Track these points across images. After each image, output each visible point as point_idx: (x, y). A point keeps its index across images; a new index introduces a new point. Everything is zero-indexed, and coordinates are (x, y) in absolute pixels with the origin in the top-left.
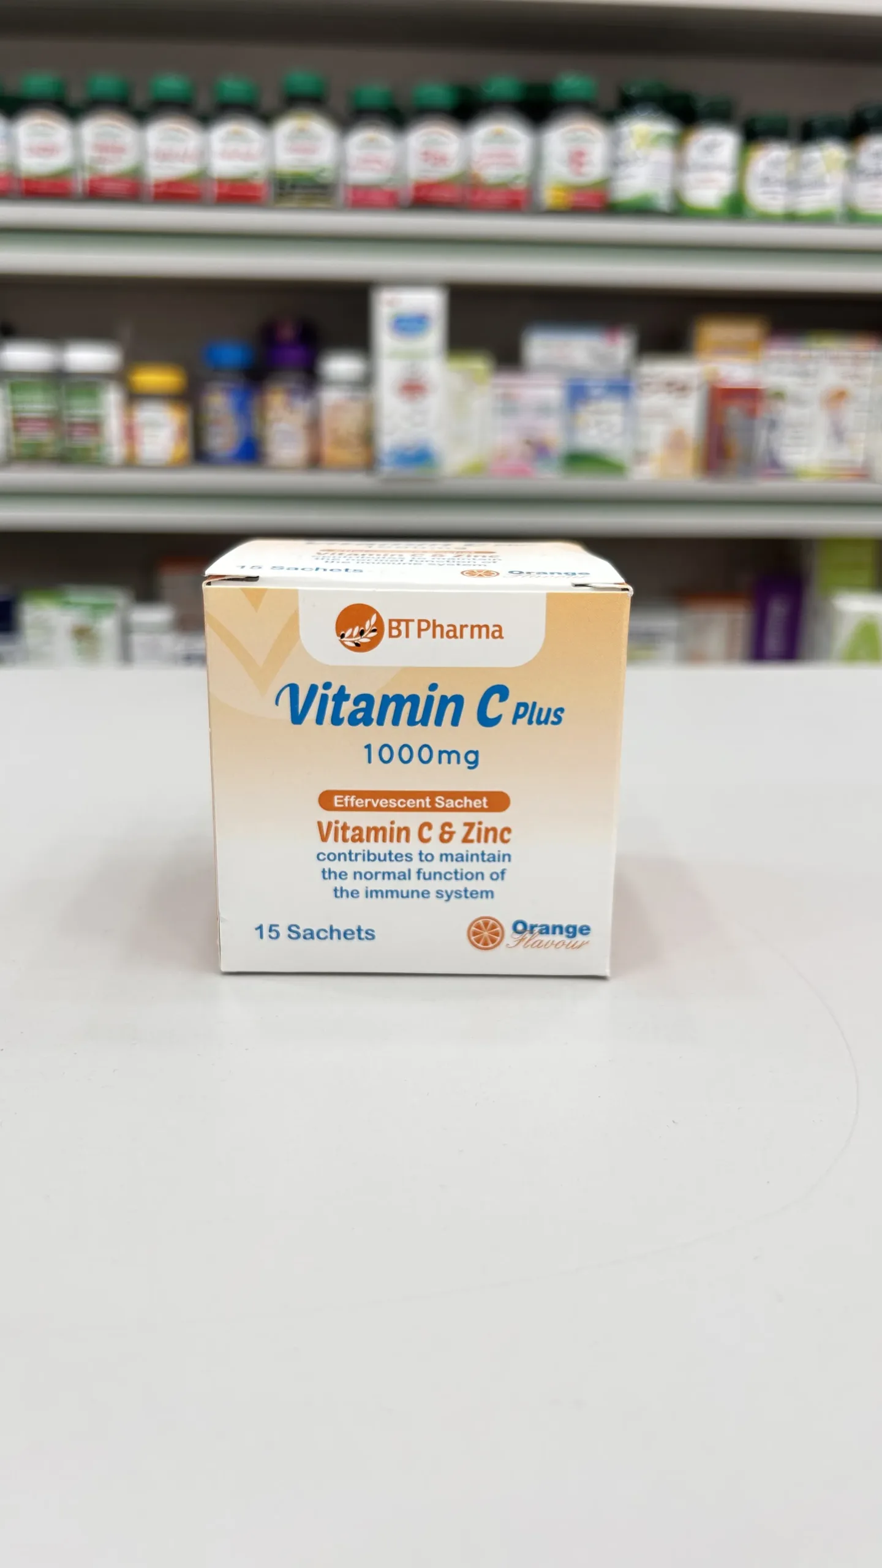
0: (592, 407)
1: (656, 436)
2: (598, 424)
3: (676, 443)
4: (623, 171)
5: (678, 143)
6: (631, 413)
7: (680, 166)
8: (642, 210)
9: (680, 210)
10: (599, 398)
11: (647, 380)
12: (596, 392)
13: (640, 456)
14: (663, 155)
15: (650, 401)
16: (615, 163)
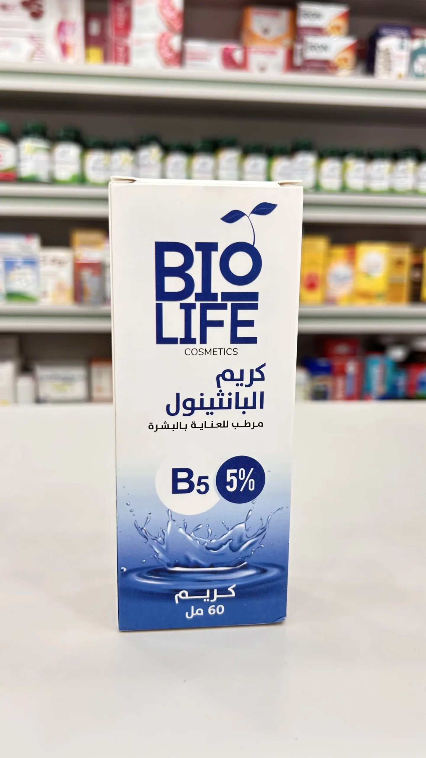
0: (17, 271)
1: (50, 285)
2: (20, 279)
3: (60, 288)
4: (23, 164)
5: (50, 151)
6: (38, 274)
7: (52, 162)
8: (33, 181)
9: (53, 181)
10: (19, 268)
11: (42, 259)
12: (19, 264)
13: (45, 294)
14: (43, 157)
15: (45, 268)
16: (19, 160)
